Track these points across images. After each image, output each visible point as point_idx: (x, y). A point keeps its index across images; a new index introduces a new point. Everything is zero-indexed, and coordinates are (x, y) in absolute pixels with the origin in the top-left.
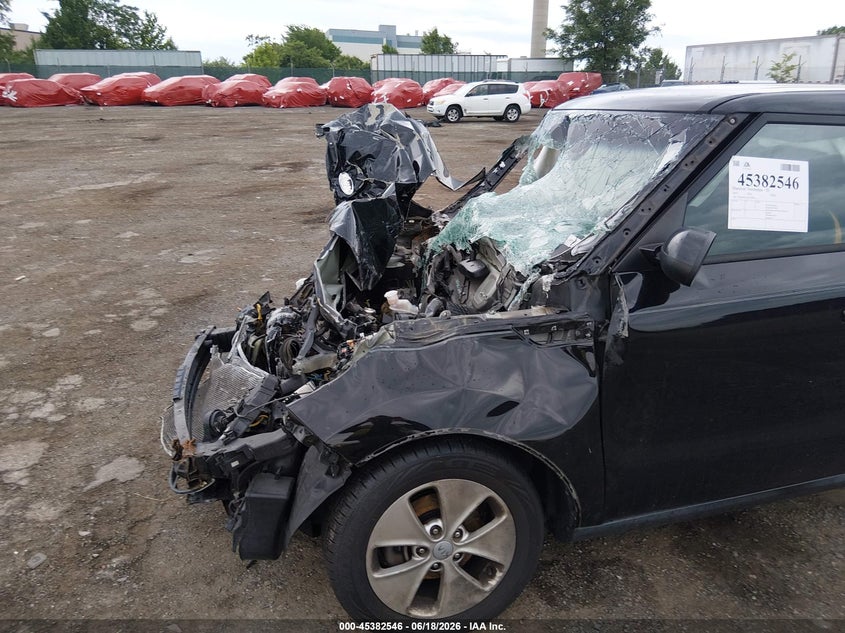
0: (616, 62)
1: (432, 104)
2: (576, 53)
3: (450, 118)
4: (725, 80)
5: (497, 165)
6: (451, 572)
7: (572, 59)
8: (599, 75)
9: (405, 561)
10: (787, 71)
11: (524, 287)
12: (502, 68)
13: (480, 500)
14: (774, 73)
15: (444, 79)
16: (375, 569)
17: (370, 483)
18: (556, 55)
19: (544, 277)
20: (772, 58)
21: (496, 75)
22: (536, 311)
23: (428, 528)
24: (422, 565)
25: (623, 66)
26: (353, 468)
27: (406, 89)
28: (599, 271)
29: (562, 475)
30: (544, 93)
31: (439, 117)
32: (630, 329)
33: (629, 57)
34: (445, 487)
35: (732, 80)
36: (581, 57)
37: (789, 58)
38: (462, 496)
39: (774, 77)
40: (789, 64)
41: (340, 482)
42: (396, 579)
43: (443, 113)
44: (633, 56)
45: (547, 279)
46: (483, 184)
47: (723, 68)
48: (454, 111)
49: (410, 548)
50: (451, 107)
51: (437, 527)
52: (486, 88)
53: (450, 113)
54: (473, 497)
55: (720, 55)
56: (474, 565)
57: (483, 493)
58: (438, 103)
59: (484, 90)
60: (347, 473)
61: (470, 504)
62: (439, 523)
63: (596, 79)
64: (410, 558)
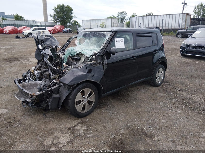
0: (67, 23)
1: (23, 33)
2: (57, 21)
3: (29, 36)
4: (91, 28)
5: (67, 43)
6: (87, 104)
7: (57, 22)
8: (63, 26)
9: (80, 104)
10: (103, 26)
11: (90, 59)
12: (39, 24)
13: (90, 91)
14: (101, 26)
15: (24, 27)
16: (76, 105)
17: (75, 90)
18: (52, 21)
19: (93, 57)
20: (100, 23)
21: (37, 26)
22: (93, 62)
23: (83, 97)
24: (83, 103)
25: (69, 24)
26: (72, 88)
27: (14, 29)
28: (101, 55)
29: (101, 85)
30: (51, 30)
31: (26, 36)
32: (107, 63)
33: (70, 22)
34: (85, 90)
35: (92, 28)
36: (59, 22)
37: (103, 23)
38: (88, 91)
39: (101, 27)
40: (103, 24)
41: (70, 91)
42: (79, 106)
43: (27, 35)
44: (71, 22)
45: (94, 57)
46: (64, 47)
47: (91, 25)
48: (30, 34)
49: (80, 101)
50: (29, 33)
51: (84, 97)
52: (38, 29)
53: (29, 35)
54: (89, 91)
55: (89, 22)
56: (90, 102)
57: (90, 90)
58: (25, 32)
59: (37, 29)
60: (71, 89)
61: (89, 92)
62: (85, 96)
63: (63, 27)
64: (81, 103)
